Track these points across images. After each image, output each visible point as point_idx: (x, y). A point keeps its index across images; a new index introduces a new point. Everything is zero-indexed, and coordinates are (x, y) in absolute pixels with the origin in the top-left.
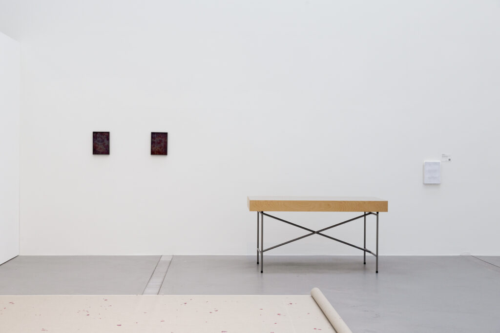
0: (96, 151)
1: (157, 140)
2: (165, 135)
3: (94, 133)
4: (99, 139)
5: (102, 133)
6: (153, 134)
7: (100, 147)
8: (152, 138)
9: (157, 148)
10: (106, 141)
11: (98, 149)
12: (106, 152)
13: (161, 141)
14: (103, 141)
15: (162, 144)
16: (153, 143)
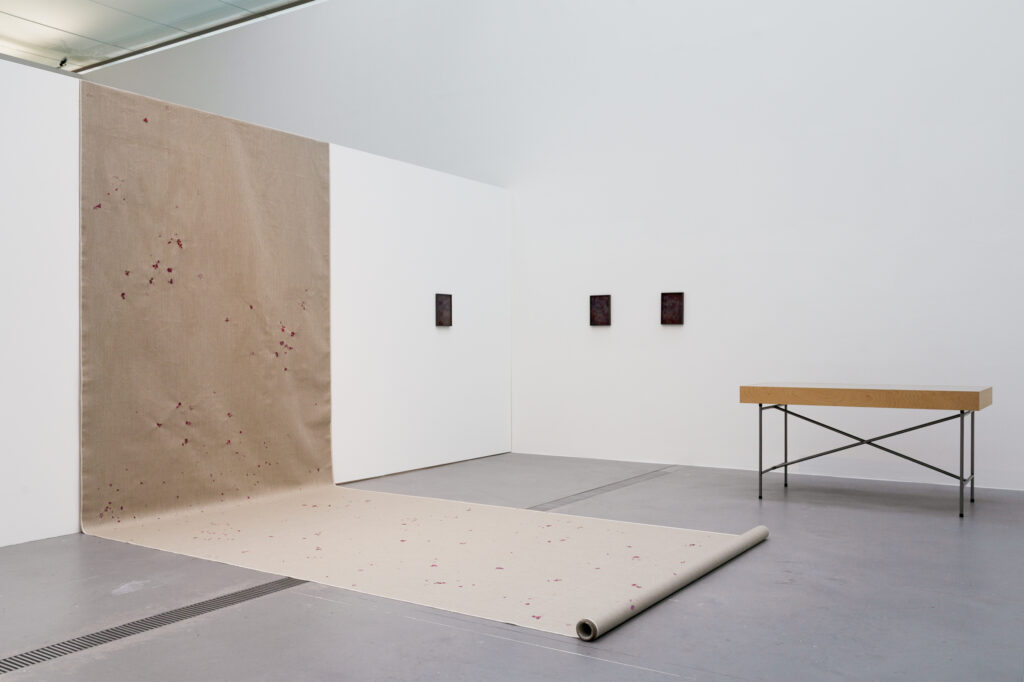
0: (594, 322)
1: (669, 303)
2: (680, 296)
3: (592, 297)
4: (598, 305)
5: (601, 297)
6: (663, 295)
7: (599, 316)
8: (663, 300)
9: (670, 314)
10: (605, 307)
11: (596, 318)
12: (607, 322)
13: (674, 305)
14: (602, 307)
15: (676, 309)
16: (663, 308)
